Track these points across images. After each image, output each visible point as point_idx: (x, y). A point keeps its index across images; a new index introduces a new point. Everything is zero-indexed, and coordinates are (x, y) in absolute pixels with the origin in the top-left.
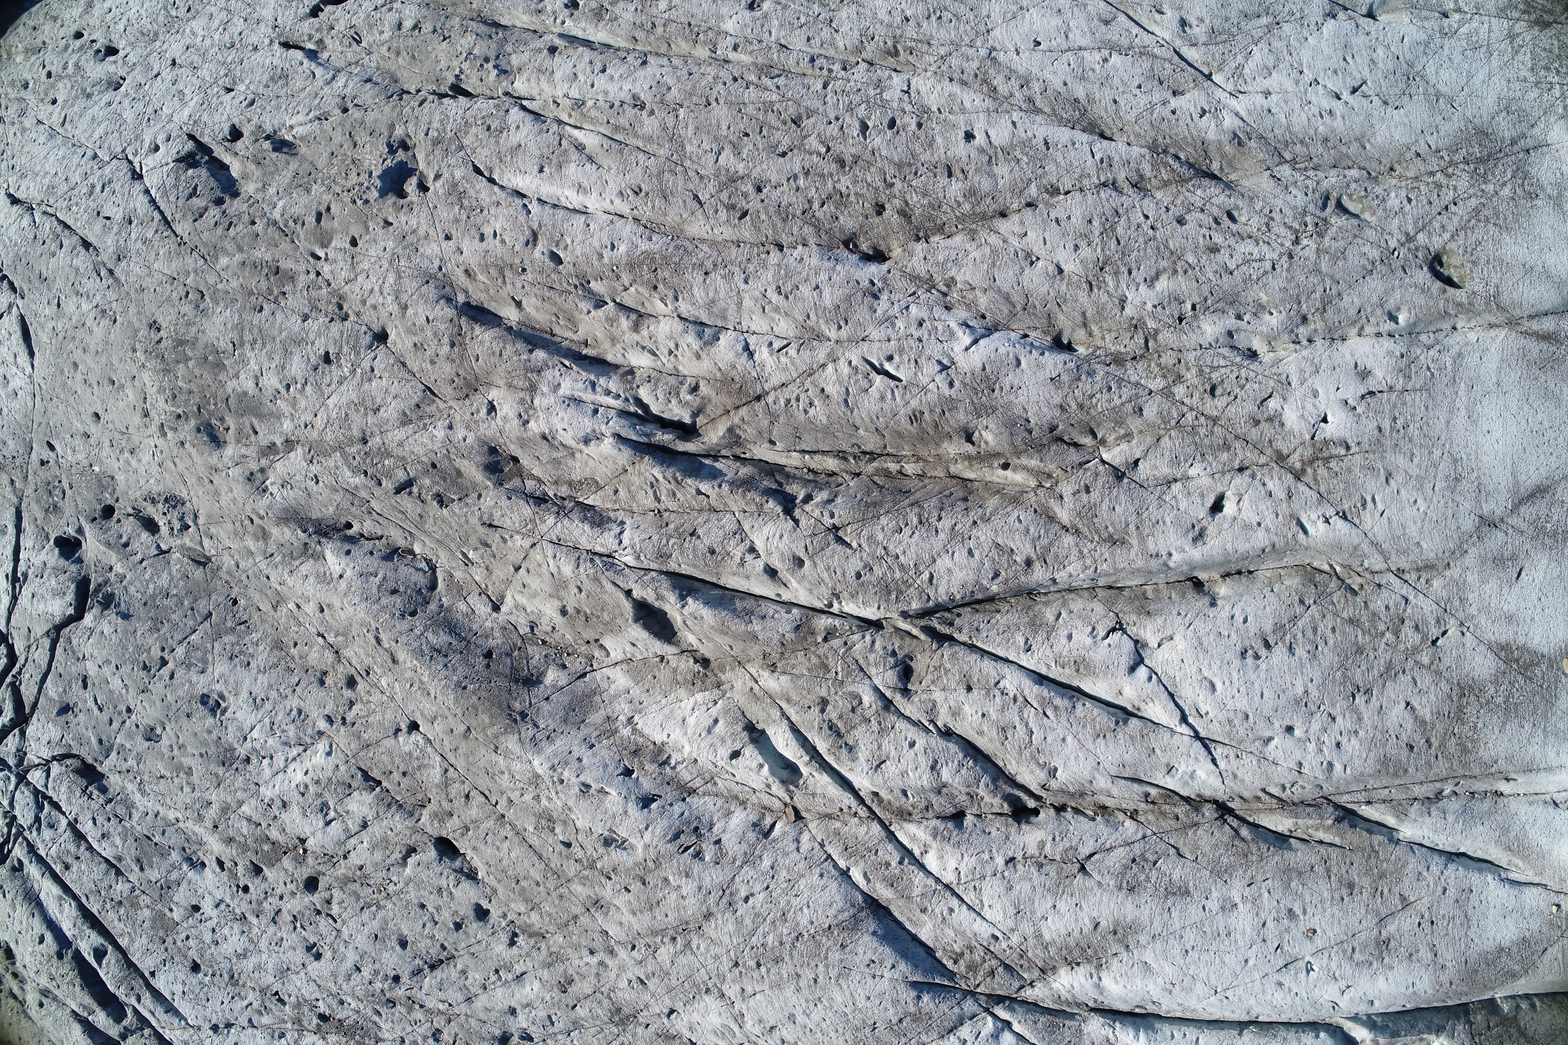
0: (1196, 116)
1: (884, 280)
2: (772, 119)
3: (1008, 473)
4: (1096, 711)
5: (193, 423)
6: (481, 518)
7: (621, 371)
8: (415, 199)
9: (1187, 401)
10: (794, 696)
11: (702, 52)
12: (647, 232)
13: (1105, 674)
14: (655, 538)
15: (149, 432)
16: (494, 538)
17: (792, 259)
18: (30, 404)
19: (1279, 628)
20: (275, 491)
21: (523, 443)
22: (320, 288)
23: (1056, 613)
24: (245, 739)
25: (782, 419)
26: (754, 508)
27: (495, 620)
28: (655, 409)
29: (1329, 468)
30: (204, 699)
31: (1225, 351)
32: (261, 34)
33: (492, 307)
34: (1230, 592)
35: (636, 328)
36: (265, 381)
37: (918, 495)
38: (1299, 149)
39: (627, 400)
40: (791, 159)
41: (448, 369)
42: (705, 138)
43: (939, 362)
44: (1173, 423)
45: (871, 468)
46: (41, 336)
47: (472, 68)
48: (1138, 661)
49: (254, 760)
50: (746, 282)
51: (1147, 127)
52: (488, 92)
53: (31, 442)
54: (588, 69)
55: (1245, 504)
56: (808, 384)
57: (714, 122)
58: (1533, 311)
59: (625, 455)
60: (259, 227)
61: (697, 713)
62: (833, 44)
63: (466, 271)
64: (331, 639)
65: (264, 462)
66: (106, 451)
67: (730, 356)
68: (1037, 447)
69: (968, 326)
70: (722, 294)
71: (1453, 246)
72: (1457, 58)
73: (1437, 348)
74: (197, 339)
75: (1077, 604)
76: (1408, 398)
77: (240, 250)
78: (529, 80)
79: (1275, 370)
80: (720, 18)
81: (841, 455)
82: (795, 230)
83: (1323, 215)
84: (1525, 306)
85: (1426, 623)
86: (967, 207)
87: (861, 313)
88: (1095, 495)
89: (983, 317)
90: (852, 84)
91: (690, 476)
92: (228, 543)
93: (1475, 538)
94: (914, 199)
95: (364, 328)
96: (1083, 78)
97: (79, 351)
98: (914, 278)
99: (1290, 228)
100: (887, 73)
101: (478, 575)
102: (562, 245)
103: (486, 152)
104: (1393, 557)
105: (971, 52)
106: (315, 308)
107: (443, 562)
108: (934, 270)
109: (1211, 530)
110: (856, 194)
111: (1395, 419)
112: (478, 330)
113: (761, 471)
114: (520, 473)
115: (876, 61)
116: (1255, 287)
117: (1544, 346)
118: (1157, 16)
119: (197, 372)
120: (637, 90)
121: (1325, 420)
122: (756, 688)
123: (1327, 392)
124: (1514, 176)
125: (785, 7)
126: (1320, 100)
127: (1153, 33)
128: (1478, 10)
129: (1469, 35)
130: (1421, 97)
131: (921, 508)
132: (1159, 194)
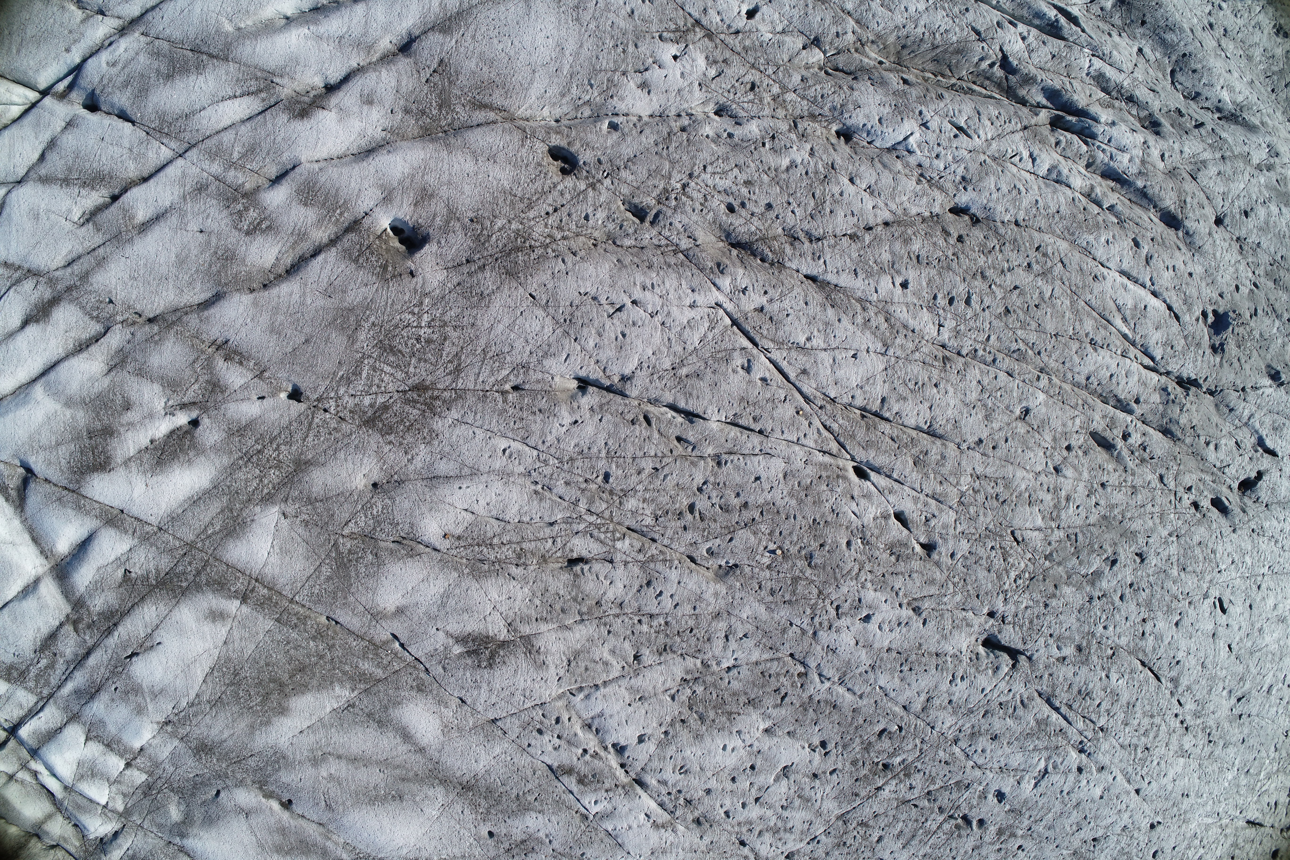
0: (750, 288)
1: (958, 189)
2: (1022, 316)
3: (879, 57)
6: (1159, 96)
7: (1095, 168)
8: (1208, 308)
9: (772, 82)
11: (1056, 380)
12: (1089, 249)
14: (1072, 60)
17: (1011, 212)
20: (1263, 144)
21: (1143, 134)
25: (1012, 112)
26: (1023, 64)
27: (1139, 44)
28: (1075, 138)
29: (676, 25)
31: (742, 114)
33: (1164, 225)
35: (1092, 188)
37: (929, 56)
38: (672, 260)
39: (1093, 146)
40: (1011, 283)
41: (1186, 188)
42: (1059, 309)
43: (928, 128)
44: (781, 69)
45: (953, 81)
47: (1180, 399)
50: (1037, 202)
51: (785, 282)
54: (1119, 379)
55: (735, 10)
56: (1001, 130)
57: (1054, 320)
58: (492, 126)
59: (1092, 112)
62: (982, 372)
63: (1180, 250)
65: (1271, 161)
67: (1044, 155)
68: (863, 69)
69: (909, 151)
70: (1050, 196)
71: (556, 179)
72: (518, 345)
73: (580, 103)
76: (611, 66)
78: (1150, 381)
79: (709, 96)
80: (1046, 404)
81: (971, 91)
82: (1009, 232)
83: (660, 207)
84: (500, 130)
86: (910, 231)
87: (974, 167)
88: (833, 30)
89: (898, 157)
90: (973, 337)
91: (1058, 91)
94: (941, 242)
95: (1228, 229)
96: (827, 324)
98: (941, 188)
99: (688, 197)
100: (950, 344)
101: (1151, 72)
102: (1133, 251)
103: (1174, 330)
105: (899, 353)
106: (1254, 251)
108: (930, 191)
110: (974, 252)
111: (624, 51)
112: (1172, 208)
113: (1015, 91)
114: (1140, 120)
115: (956, 356)
116: (720, 154)
117: (487, 100)
118: (767, 375)
120: (1095, 354)
121: (675, 58)
123: (674, 75)
124: (489, 236)
125: (1007, 407)
126: (651, 299)
127: (771, 361)
128: (484, 395)
129: (500, 368)
130: (562, 303)
131: (933, 44)
132: (780, 230)
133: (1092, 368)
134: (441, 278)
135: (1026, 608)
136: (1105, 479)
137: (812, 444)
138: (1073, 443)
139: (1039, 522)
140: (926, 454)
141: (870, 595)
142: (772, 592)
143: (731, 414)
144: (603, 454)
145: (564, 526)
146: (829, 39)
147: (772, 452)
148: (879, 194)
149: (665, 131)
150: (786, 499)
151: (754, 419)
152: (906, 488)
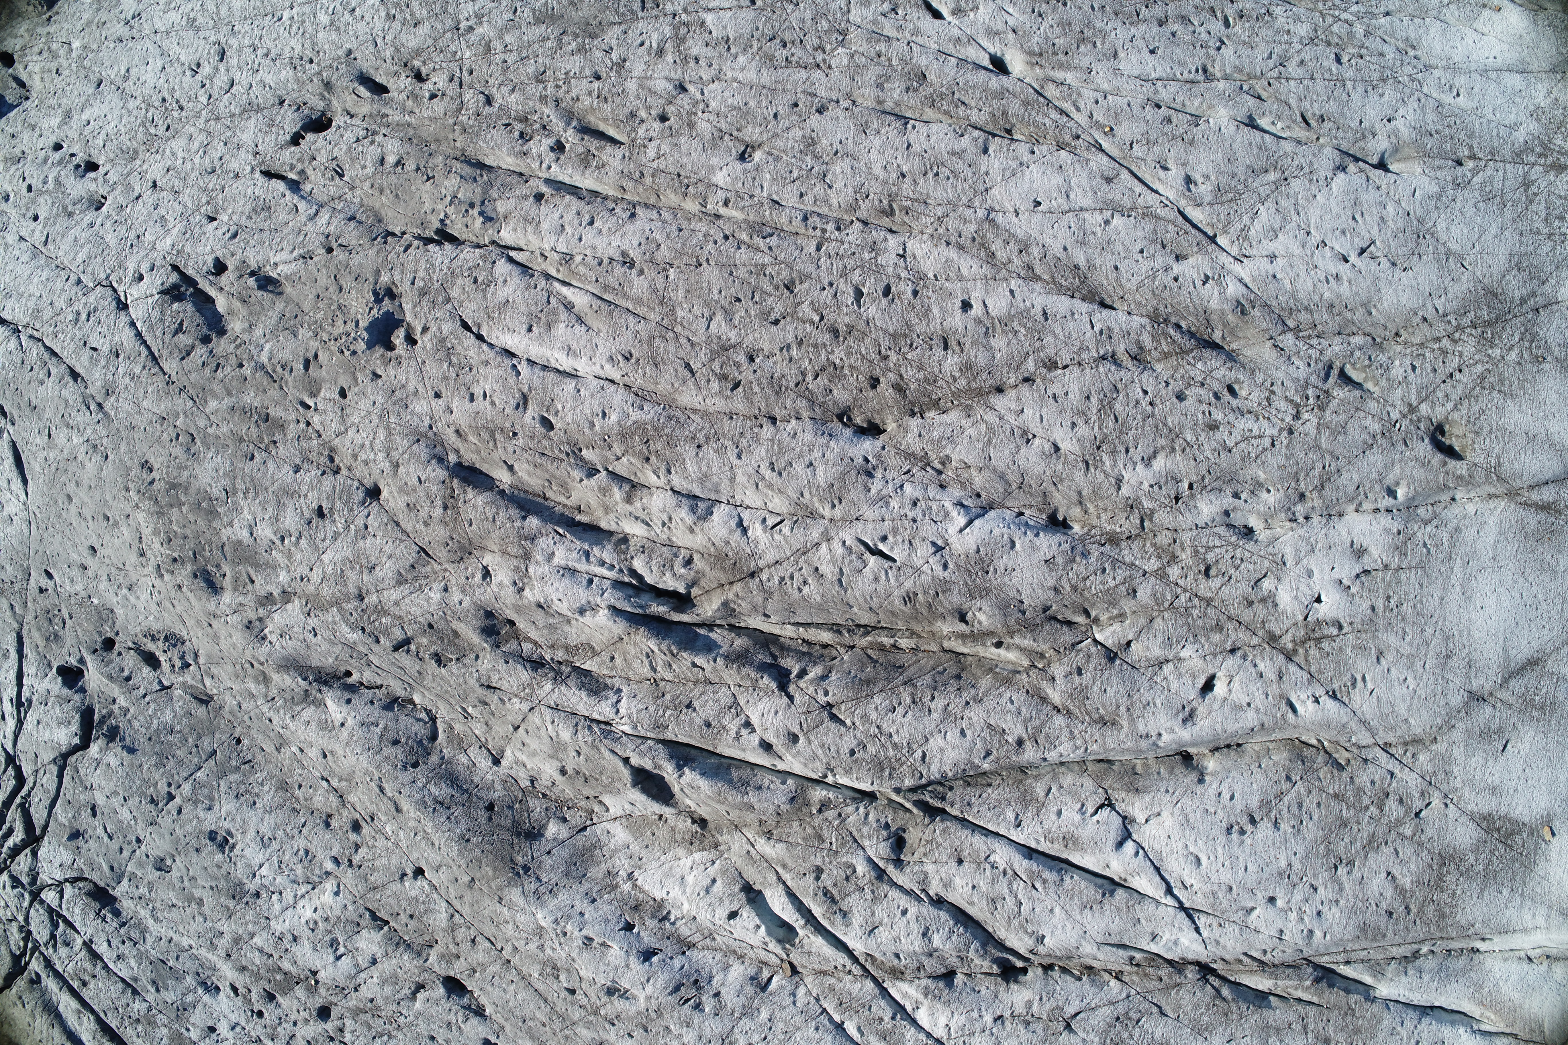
0: (1198, 284)
1: (879, 457)
2: (764, 284)
3: (1002, 651)
4: (1083, 884)
5: (189, 568)
6: (479, 680)
7: (615, 538)
8: (403, 353)
9: (1181, 582)
10: (789, 862)
11: (692, 206)
12: (639, 400)
13: (1093, 850)
14: (652, 709)
15: (146, 571)
16: (493, 699)
17: (785, 434)
18: (26, 531)
19: (1265, 804)
20: (274, 640)
21: (518, 609)
22: (311, 439)
23: (1046, 788)
24: (254, 875)
25: (776, 596)
26: (749, 683)
27: (496, 774)
28: (649, 579)
29: (1321, 649)
30: (212, 836)
31: (1221, 530)
32: (241, 161)
33: (484, 468)
34: (1218, 767)
35: (629, 499)
36: (259, 531)
37: (912, 671)
38: (1303, 316)
39: (621, 571)
40: (784, 328)
41: (442, 532)
42: (696, 302)
43: (934, 544)
44: (1166, 604)
45: (864, 642)
46: (33, 466)
47: (457, 212)
48: (1126, 835)
49: (264, 895)
50: (739, 457)
51: (1149, 296)
52: (474, 239)
53: (29, 568)
54: (576, 221)
55: (1236, 685)
56: (801, 563)
57: (705, 285)
58: (1534, 481)
59: (620, 627)
60: (247, 370)
61: (695, 872)
62: (826, 201)
63: (457, 431)
64: (335, 783)
65: (261, 612)
66: (104, 585)
67: (723, 532)
68: (1031, 627)
69: (962, 505)
70: (715, 469)
71: (1456, 415)
72: (1470, 211)
73: (1435, 522)
74: (189, 483)
75: (1067, 779)
76: (1403, 576)
77: (230, 394)
78: (515, 230)
79: (1270, 549)
80: (710, 169)
81: (835, 628)
82: (789, 403)
83: (1325, 387)
84: (1525, 477)
85: (1410, 796)
87: (855, 492)
88: (1086, 677)
89: (978, 495)
90: (846, 246)
91: (685, 650)
92: (229, 684)
93: (1463, 713)
94: (909, 373)
95: (356, 483)
96: (1083, 243)
97: (73, 484)
98: (909, 455)
99: (1291, 401)
100: (882, 234)
101: (479, 729)
102: (553, 411)
103: (473, 306)
104: (1381, 733)
105: (969, 212)
106: (305, 459)
107: (443, 713)
108: (929, 448)
109: (1201, 711)
110: (850, 366)
111: (1388, 598)
112: (470, 493)
113: (756, 643)
114: (517, 636)
115: (871, 220)
116: (1254, 465)
117: (1543, 516)
118: (1161, 173)
119: (191, 517)
120: (625, 247)
121: (1318, 600)
122: (753, 852)
123: (1322, 572)
124: (1521, 339)
125: (777, 159)
126: (1328, 264)
127: (1156, 192)
128: (1493, 155)
129: (1483, 185)
130: (1431, 257)
131: (914, 686)
132: (1159, 367)
133: (629, 228)
136: (596, 84)
137: (1085, 92)
138: (657, 125)
139: (709, 19)
140: (908, 90)
143: (1203, 125)
144: (1349, 85)
145: (1375, 10)
146: (1092, 663)
147: (1138, 82)
148: (1012, 432)
149: (1328, 492)
150: (1109, 28)
151: (1170, 121)
152: (934, 46)
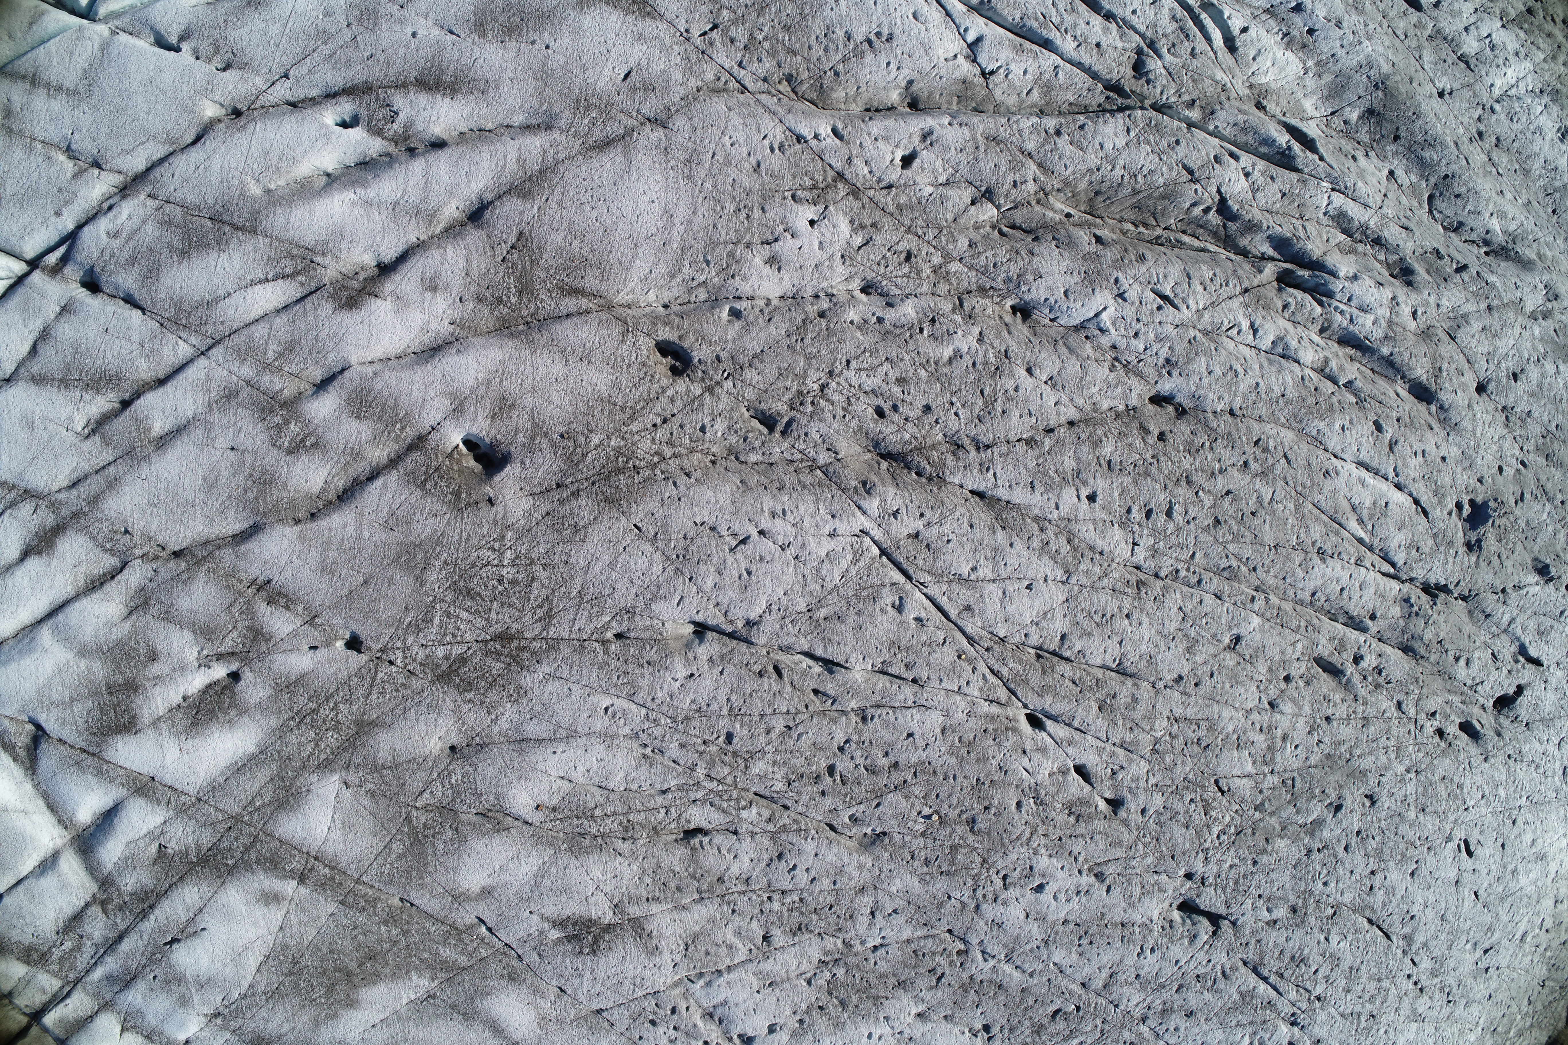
0: (903, 511)
1: (1160, 375)
2: (1234, 526)
3: (1066, 209)
6: (1412, 236)
7: (1330, 333)
8: (1464, 497)
9: (932, 250)
10: (1210, 65)
11: (1274, 600)
12: (1320, 439)
13: (998, 38)
14: (1306, 197)
16: (1403, 220)
17: (1225, 400)
19: (859, 55)
21: (1392, 284)
23: (1030, 96)
25: (1228, 273)
26: (1246, 207)
27: (1390, 164)
28: (1308, 298)
29: (812, 180)
31: (895, 291)
32: (1553, 676)
33: (1413, 399)
34: (892, 93)
35: (1326, 361)
36: (1553, 369)
37: (1129, 203)
39: (1329, 306)
40: (1223, 488)
41: (1442, 351)
42: (1281, 515)
43: (1125, 300)
44: (944, 232)
45: (1158, 232)
47: (1425, 611)
48: (973, 47)
50: (1257, 385)
51: (946, 501)
52: (1415, 587)
54: (1352, 593)
56: (1215, 296)
57: (1274, 529)
58: (585, 317)
59: (1329, 263)
61: (1265, 69)
62: (1184, 596)
63: (1432, 429)
65: (1549, 306)
67: (1268, 325)
68: (1046, 226)
69: (1101, 330)
70: (1273, 376)
71: (665, 382)
72: (621, 586)
73: (694, 284)
75: (1012, 101)
76: (732, 237)
78: (1390, 592)
79: (854, 270)
81: (1180, 244)
82: (1222, 425)
83: (793, 414)
84: (595, 322)
85: (723, 43)
86: (1100, 432)
87: (1181, 346)
88: (1010, 178)
89: (1087, 337)
90: (1174, 556)
91: (1287, 239)
93: (673, 109)
94: (1138, 443)
95: (1492, 397)
96: (996, 550)
98: (1140, 375)
99: (828, 400)
100: (1146, 566)
101: (1404, 200)
102: (1374, 436)
103: (1420, 527)
104: (750, 103)
105: (1083, 580)
108: (1125, 379)
109: (916, 139)
110: (1178, 452)
111: (748, 217)
112: (1424, 378)
113: (1234, 240)
114: (1388, 266)
115: (1153, 579)
116: (866, 345)
117: (578, 283)
118: (923, 615)
120: (1323, 566)
121: (812, 223)
122: (1231, 78)
123: (811, 246)
124: (584, 456)
125: (1214, 636)
126: (782, 529)
127: (927, 597)
128: (581, 646)
129: (600, 614)
130: (674, 536)
131: (1133, 189)
132: (940, 437)
133: (1319, 583)
134: (526, 507)
135: (1231, 867)
136: (1330, 712)
137: (976, 693)
138: (1293, 672)
139: (1249, 768)
140: (1114, 697)
141: (1044, 862)
142: (927, 863)
143: (878, 662)
144: (725, 711)
145: (678, 794)
146: (1004, 191)
147: (928, 704)
148: (1063, 387)
149: (799, 317)
150: (944, 758)
151: (907, 666)
152: (1089, 738)
